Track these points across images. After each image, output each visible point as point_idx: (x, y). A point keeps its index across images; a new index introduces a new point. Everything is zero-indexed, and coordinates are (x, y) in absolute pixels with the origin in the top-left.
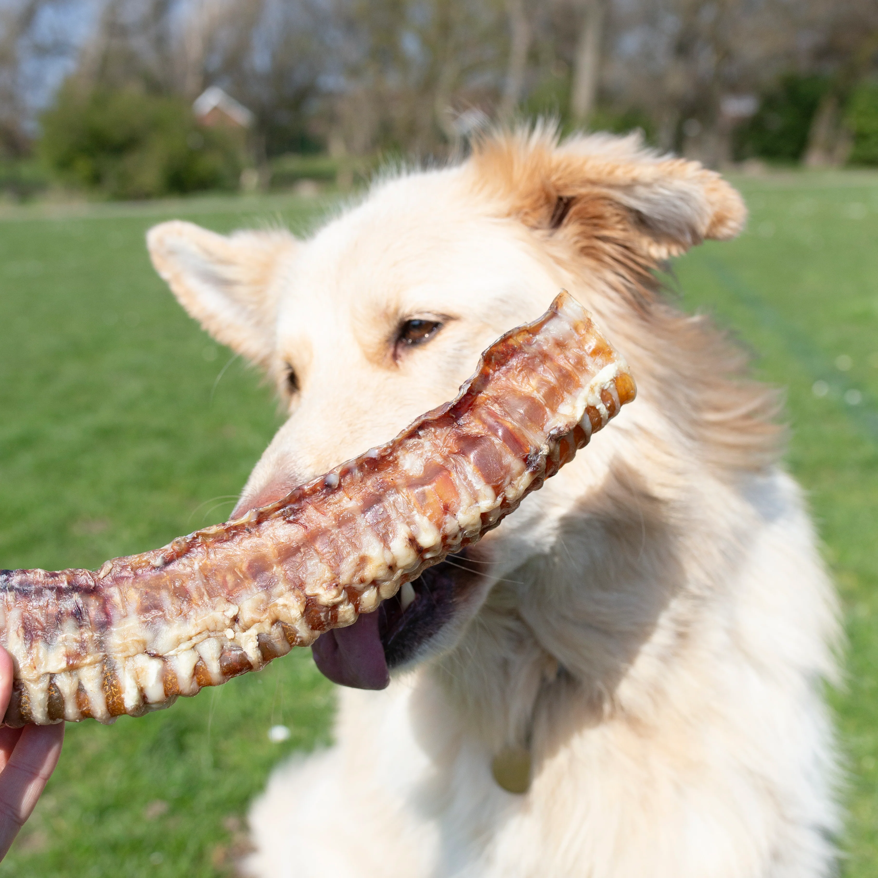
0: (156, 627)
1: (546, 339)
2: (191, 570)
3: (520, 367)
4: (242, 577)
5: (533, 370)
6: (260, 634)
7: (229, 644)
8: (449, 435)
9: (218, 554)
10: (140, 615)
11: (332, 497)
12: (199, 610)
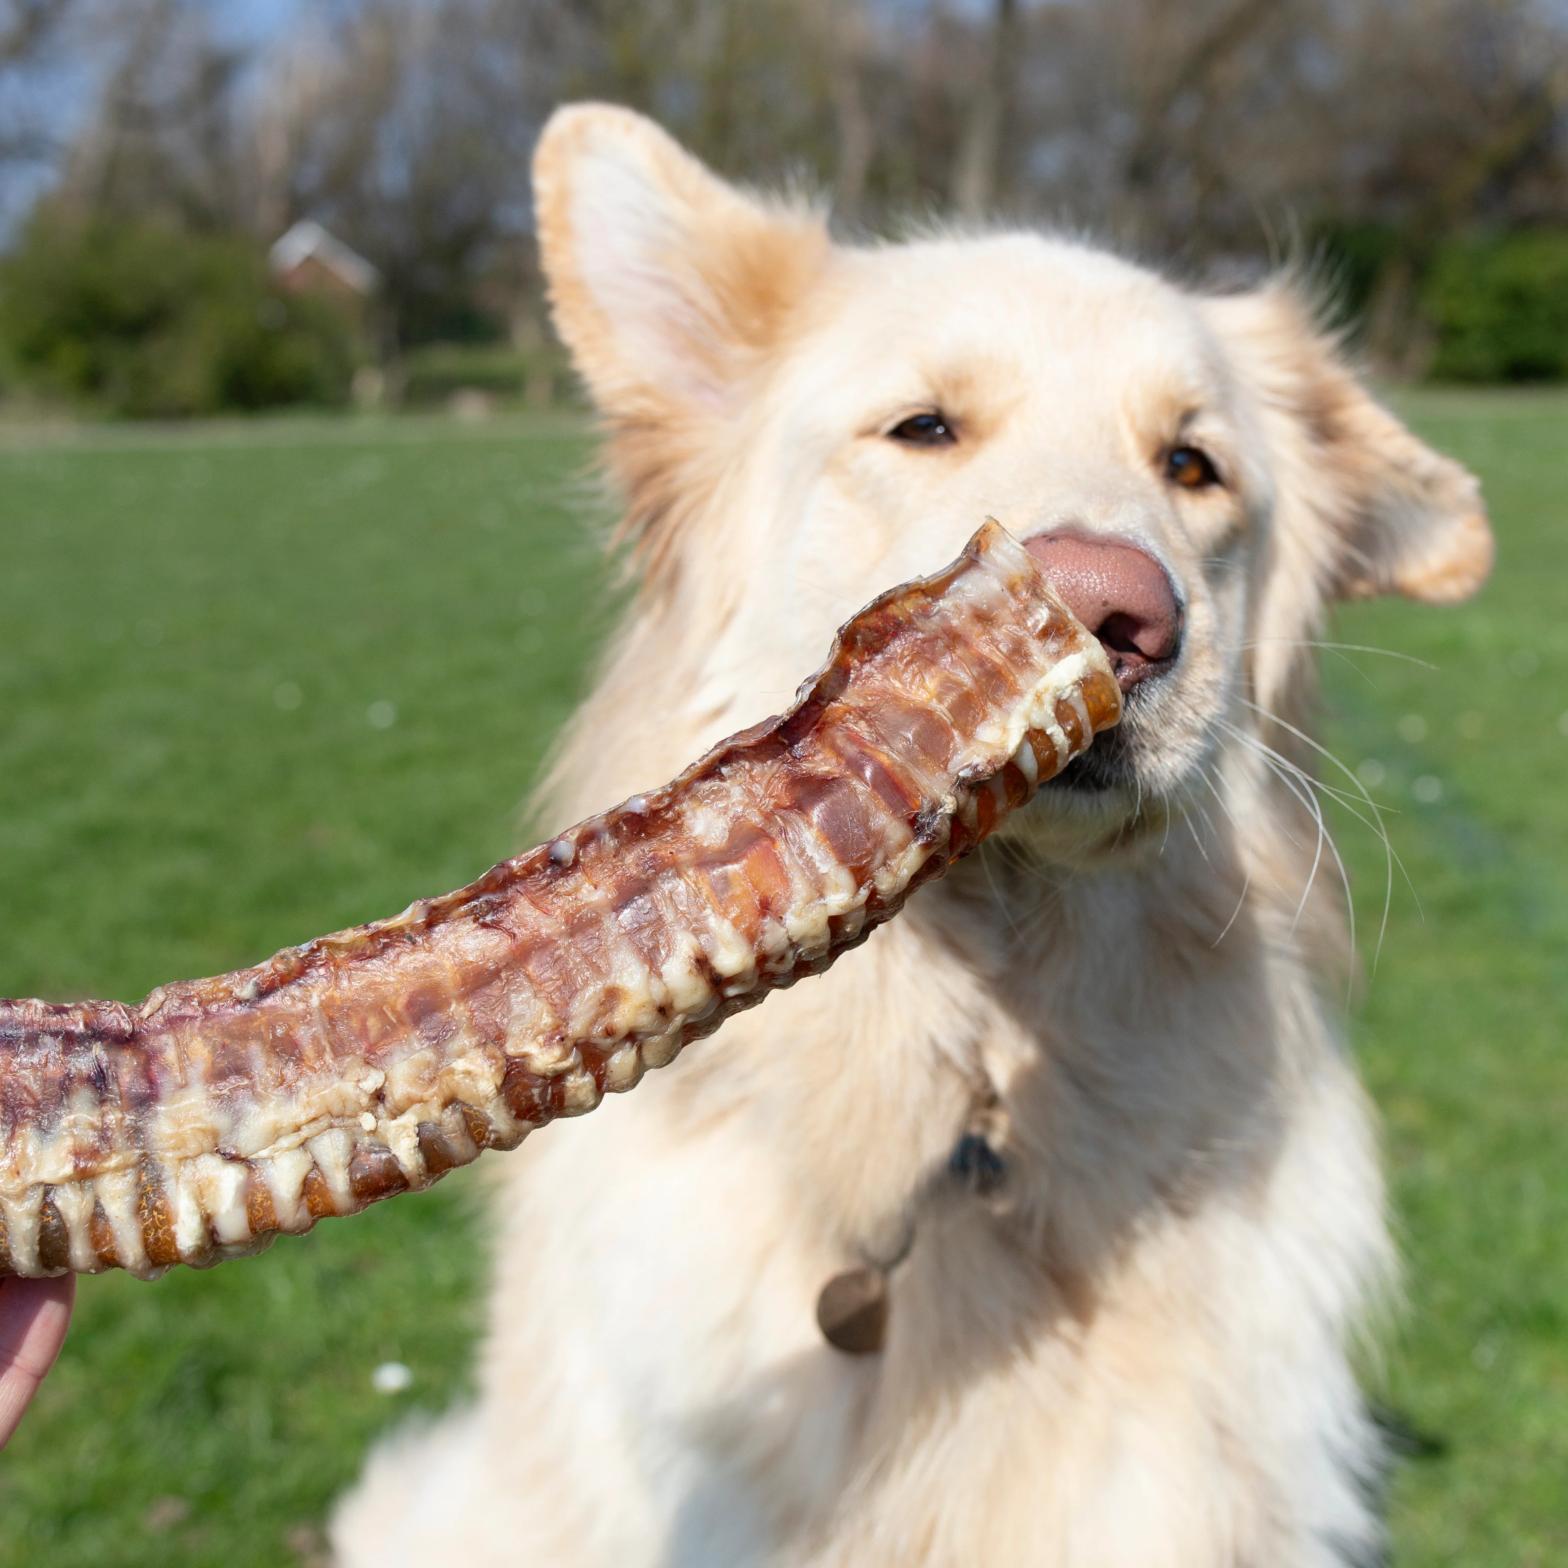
0: (237, 1107)
1: (956, 606)
2: (305, 1008)
3: (909, 655)
4: (394, 1020)
5: (933, 662)
6: (421, 1124)
7: (367, 1140)
8: (777, 775)
9: (354, 981)
10: (209, 1085)
11: (563, 883)
12: (314, 1078)
